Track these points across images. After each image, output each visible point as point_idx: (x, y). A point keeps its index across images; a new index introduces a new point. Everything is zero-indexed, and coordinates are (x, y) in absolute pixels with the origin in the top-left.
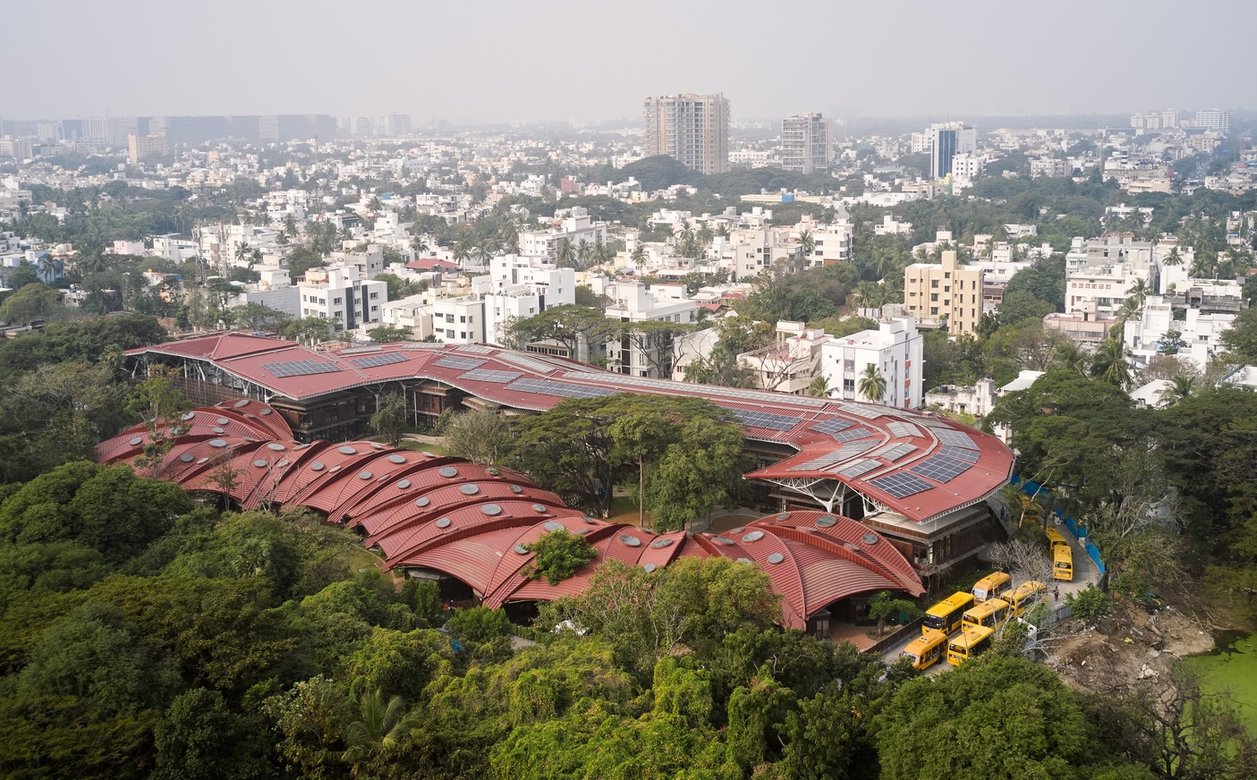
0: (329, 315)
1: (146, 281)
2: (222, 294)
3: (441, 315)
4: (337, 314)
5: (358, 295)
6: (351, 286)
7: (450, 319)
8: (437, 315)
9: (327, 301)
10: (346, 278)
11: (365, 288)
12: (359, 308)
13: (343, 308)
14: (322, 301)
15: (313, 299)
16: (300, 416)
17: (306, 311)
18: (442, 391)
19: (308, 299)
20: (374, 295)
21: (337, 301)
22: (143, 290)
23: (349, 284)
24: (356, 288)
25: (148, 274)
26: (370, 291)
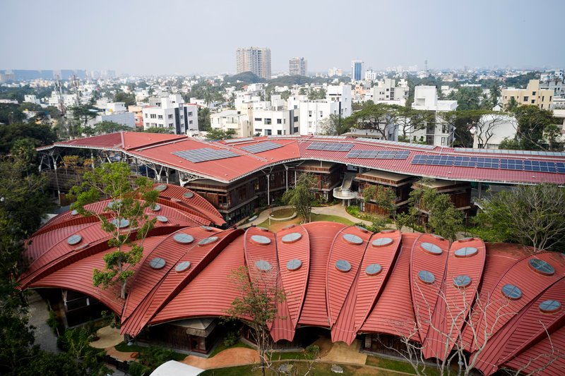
0: (166, 125)
1: (25, 116)
2: (84, 117)
3: (260, 120)
4: (171, 125)
5: (182, 113)
6: (177, 107)
7: (269, 121)
8: (257, 119)
9: (164, 117)
10: (174, 102)
11: (185, 108)
12: (182, 122)
13: (173, 121)
14: (161, 117)
15: (153, 116)
16: (220, 197)
17: (148, 124)
18: (325, 170)
19: (149, 116)
20: (190, 113)
21: (170, 116)
22: (23, 121)
23: (176, 106)
24: (181, 108)
25: (26, 112)
26: (188, 111)
